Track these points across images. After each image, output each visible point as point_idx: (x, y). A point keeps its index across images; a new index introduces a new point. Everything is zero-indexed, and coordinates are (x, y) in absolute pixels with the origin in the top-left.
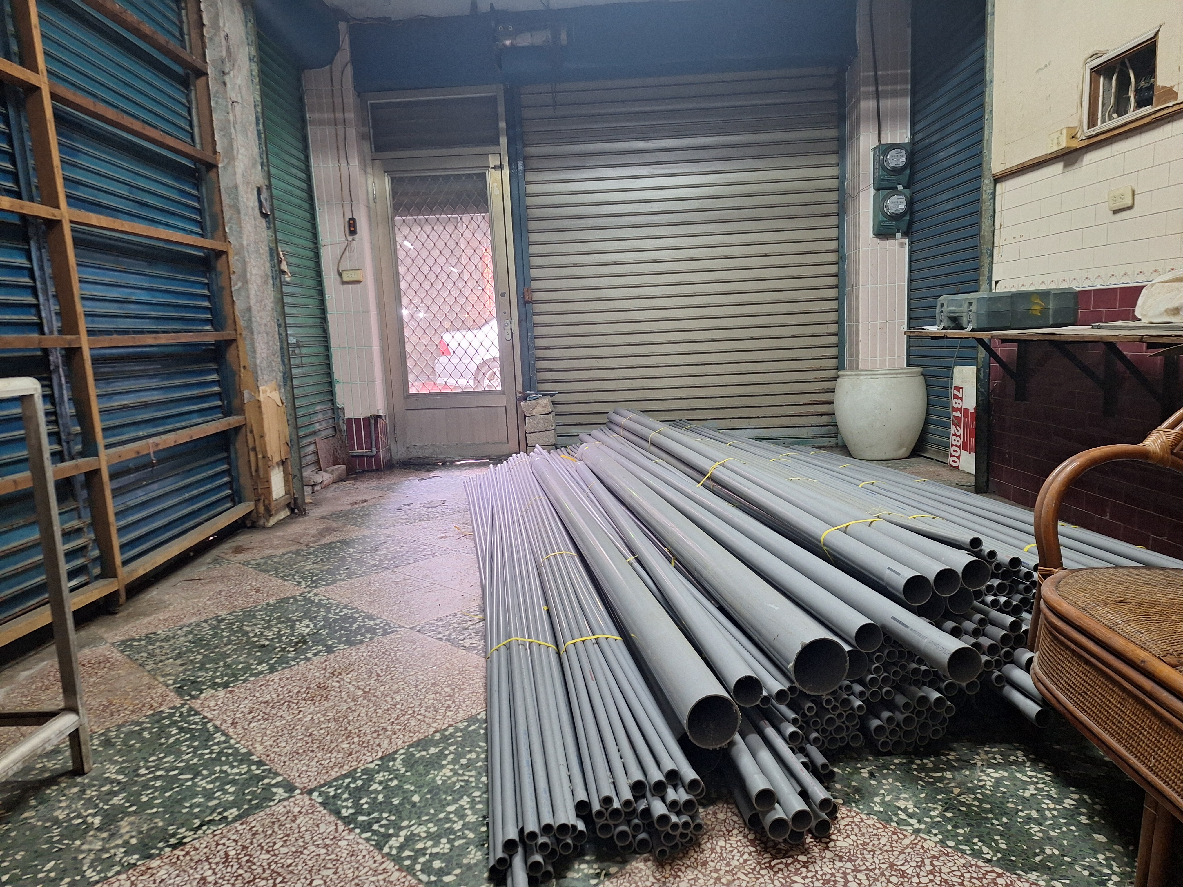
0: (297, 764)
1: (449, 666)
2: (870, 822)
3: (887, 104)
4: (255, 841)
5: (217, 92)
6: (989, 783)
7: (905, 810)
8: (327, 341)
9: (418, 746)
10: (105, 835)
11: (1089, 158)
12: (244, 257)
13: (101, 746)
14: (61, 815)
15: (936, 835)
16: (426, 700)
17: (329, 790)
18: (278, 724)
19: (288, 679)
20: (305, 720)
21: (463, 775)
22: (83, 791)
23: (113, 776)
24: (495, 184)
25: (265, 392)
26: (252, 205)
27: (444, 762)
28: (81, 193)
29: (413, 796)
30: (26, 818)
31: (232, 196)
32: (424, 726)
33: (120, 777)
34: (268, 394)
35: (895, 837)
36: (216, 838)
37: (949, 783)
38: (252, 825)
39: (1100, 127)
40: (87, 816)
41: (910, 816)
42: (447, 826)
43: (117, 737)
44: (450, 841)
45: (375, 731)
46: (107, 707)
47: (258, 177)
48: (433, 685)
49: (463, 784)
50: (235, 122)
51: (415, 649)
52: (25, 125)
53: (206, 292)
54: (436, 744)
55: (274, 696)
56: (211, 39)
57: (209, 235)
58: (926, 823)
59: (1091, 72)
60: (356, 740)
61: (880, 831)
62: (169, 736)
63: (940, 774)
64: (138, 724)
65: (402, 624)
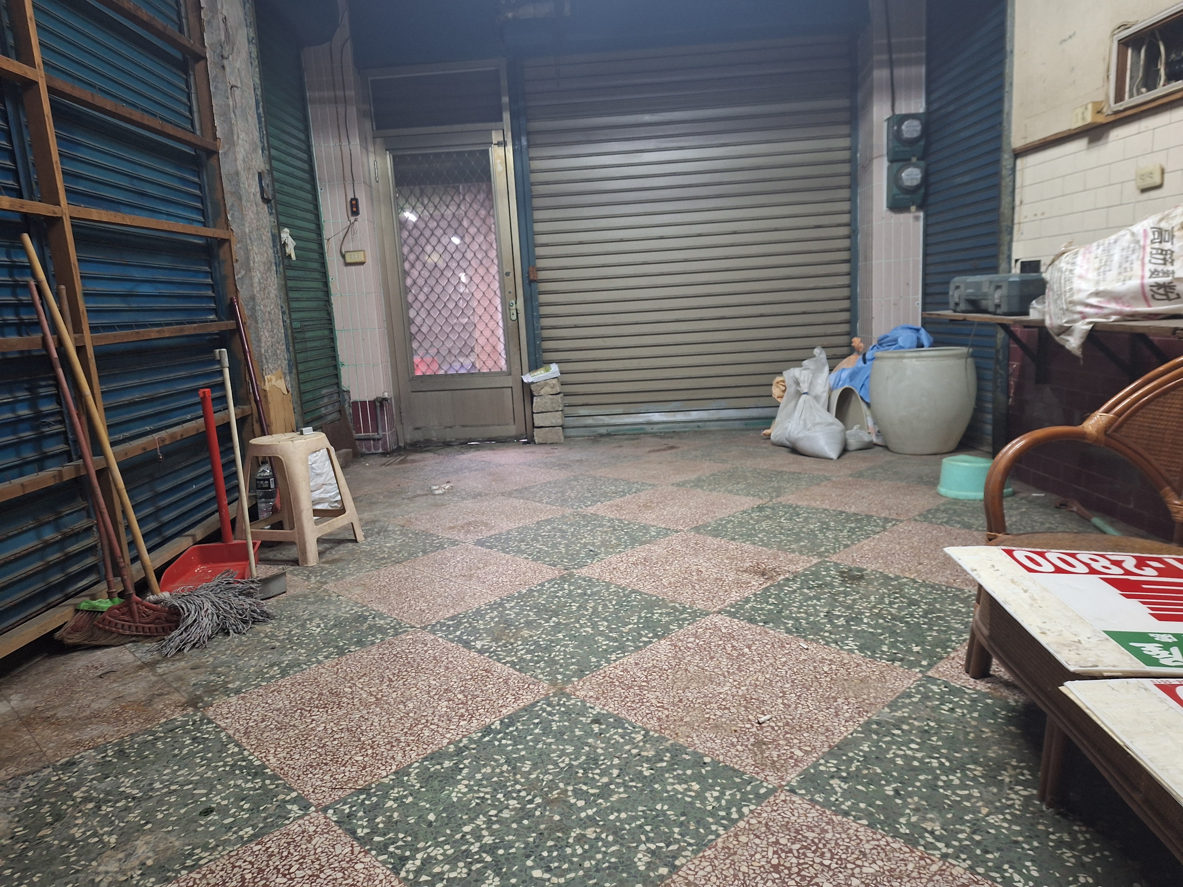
0: (311, 778)
1: (461, 671)
2: (896, 846)
3: (901, 72)
4: (271, 863)
5: (216, 76)
6: (1017, 802)
7: (932, 833)
8: (331, 324)
9: (432, 759)
10: (121, 856)
11: (1116, 134)
12: (247, 245)
13: (115, 758)
14: (77, 833)
15: (964, 860)
16: (439, 708)
17: (344, 807)
18: (291, 733)
19: (299, 684)
20: (318, 729)
21: (479, 791)
22: (99, 808)
23: (128, 791)
24: (499, 161)
25: (270, 380)
26: (253, 191)
27: (459, 777)
28: (81, 187)
29: (428, 814)
30: (43, 837)
31: (234, 182)
32: (438, 737)
33: (135, 792)
34: (274, 382)
35: (922, 863)
36: (232, 860)
37: (977, 802)
38: (268, 846)
39: (1128, 101)
40: (103, 835)
41: (938, 839)
42: (464, 848)
43: (131, 747)
44: (469, 865)
45: (389, 743)
46: (121, 714)
47: (259, 163)
48: (446, 691)
49: (478, 801)
50: (235, 107)
51: (426, 651)
52: (24, 120)
53: (209, 281)
54: (450, 757)
55: (287, 702)
56: (209, 22)
57: (211, 222)
58: (954, 847)
59: (1119, 44)
60: (370, 752)
61: (907, 855)
62: (183, 746)
63: (967, 792)
64: (153, 733)
65: (413, 624)
